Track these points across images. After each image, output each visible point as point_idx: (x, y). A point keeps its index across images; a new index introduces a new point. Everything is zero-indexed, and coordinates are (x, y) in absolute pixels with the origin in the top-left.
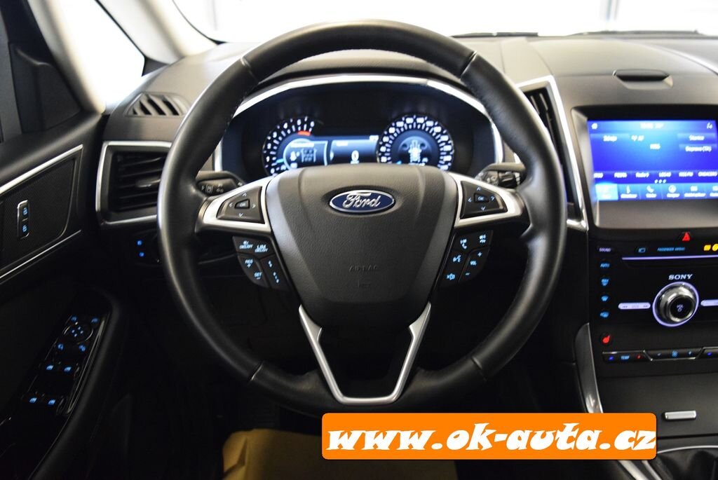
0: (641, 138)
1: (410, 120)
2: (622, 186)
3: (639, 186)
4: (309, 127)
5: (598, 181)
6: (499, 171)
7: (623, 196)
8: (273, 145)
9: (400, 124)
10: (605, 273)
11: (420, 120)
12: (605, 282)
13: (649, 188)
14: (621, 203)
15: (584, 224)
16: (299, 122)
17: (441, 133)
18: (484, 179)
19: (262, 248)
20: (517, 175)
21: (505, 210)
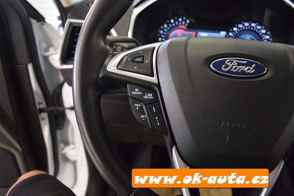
1: (247, 24)
4: (186, 23)
8: (164, 31)
9: (241, 26)
11: (253, 25)
16: (180, 20)
17: (266, 34)
19: (149, 96)
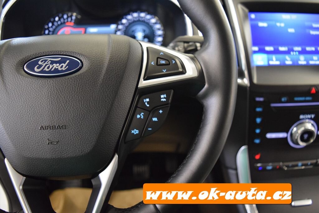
0: (283, 25)
1: (135, 15)
2: (270, 56)
3: (281, 56)
4: (72, 19)
5: (255, 52)
6: (185, 42)
7: (271, 63)
8: (49, 31)
9: (129, 17)
10: (259, 115)
11: (142, 15)
12: (258, 120)
13: (287, 57)
14: (269, 68)
15: (246, 81)
16: (65, 16)
17: (156, 23)
18: (174, 49)
20: (198, 45)
21: (184, 72)
